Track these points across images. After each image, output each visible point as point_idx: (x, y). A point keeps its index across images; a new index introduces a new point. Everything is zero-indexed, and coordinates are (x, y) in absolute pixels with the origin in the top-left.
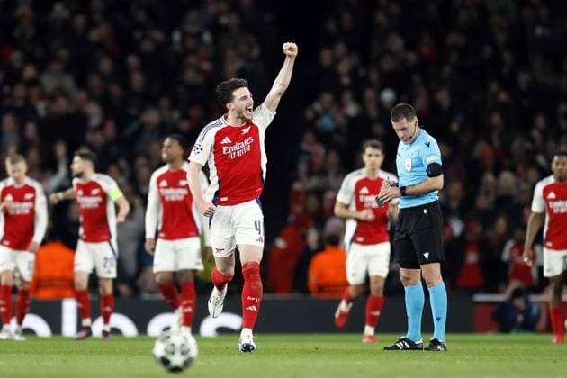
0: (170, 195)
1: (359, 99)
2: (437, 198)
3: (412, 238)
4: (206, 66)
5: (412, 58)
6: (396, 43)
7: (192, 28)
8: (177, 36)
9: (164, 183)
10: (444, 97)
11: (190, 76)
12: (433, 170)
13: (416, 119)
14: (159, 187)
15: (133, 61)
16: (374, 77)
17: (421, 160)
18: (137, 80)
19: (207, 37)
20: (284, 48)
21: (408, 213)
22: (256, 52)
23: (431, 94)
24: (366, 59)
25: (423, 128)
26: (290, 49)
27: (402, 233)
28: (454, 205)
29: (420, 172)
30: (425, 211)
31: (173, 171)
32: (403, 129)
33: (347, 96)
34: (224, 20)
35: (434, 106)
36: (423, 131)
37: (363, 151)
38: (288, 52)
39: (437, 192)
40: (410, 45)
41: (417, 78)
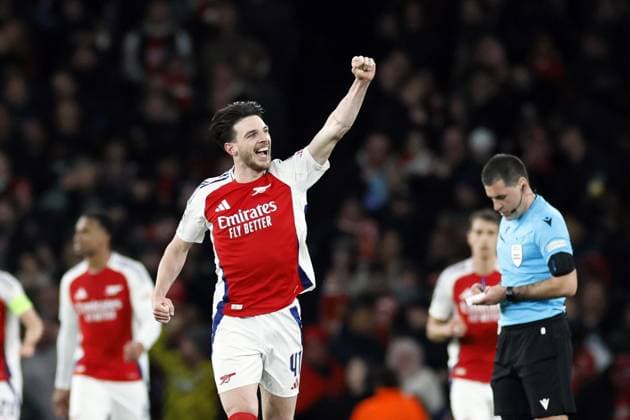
0: (92, 313)
1: (435, 146)
2: (564, 308)
3: (521, 375)
4: (182, 91)
5: (522, 76)
6: (493, 52)
7: (157, 29)
8: (131, 43)
9: (81, 294)
10: (573, 143)
11: (156, 108)
12: (559, 265)
13: (523, 181)
14: (74, 300)
15: (63, 83)
16: (458, 108)
17: (537, 248)
18: (68, 114)
19: (184, 44)
20: (354, 64)
21: (515, 333)
22: (263, 68)
23: (553, 137)
24: (445, 80)
25: (540, 194)
26: (362, 67)
27: (505, 367)
28: (591, 319)
29: (536, 267)
30: (543, 331)
31: (94, 272)
32: (500, 197)
33: (415, 141)
34: (212, 16)
35: (558, 157)
36: (541, 199)
37: (468, 226)
38: (358, 72)
39: (563, 300)
40: (517, 56)
41: (529, 112)
